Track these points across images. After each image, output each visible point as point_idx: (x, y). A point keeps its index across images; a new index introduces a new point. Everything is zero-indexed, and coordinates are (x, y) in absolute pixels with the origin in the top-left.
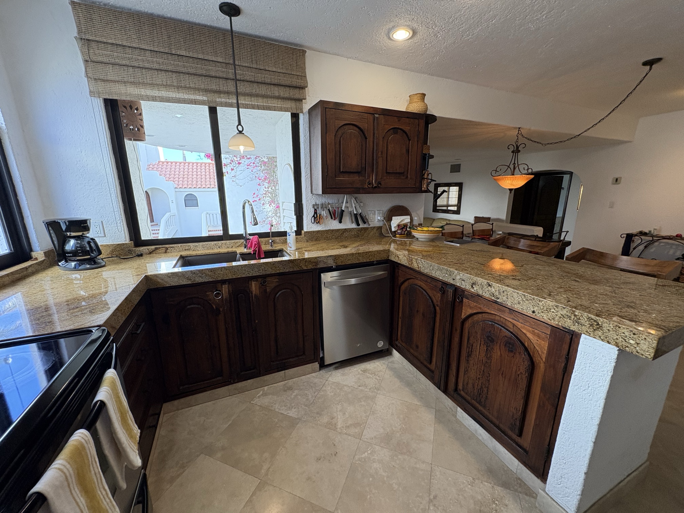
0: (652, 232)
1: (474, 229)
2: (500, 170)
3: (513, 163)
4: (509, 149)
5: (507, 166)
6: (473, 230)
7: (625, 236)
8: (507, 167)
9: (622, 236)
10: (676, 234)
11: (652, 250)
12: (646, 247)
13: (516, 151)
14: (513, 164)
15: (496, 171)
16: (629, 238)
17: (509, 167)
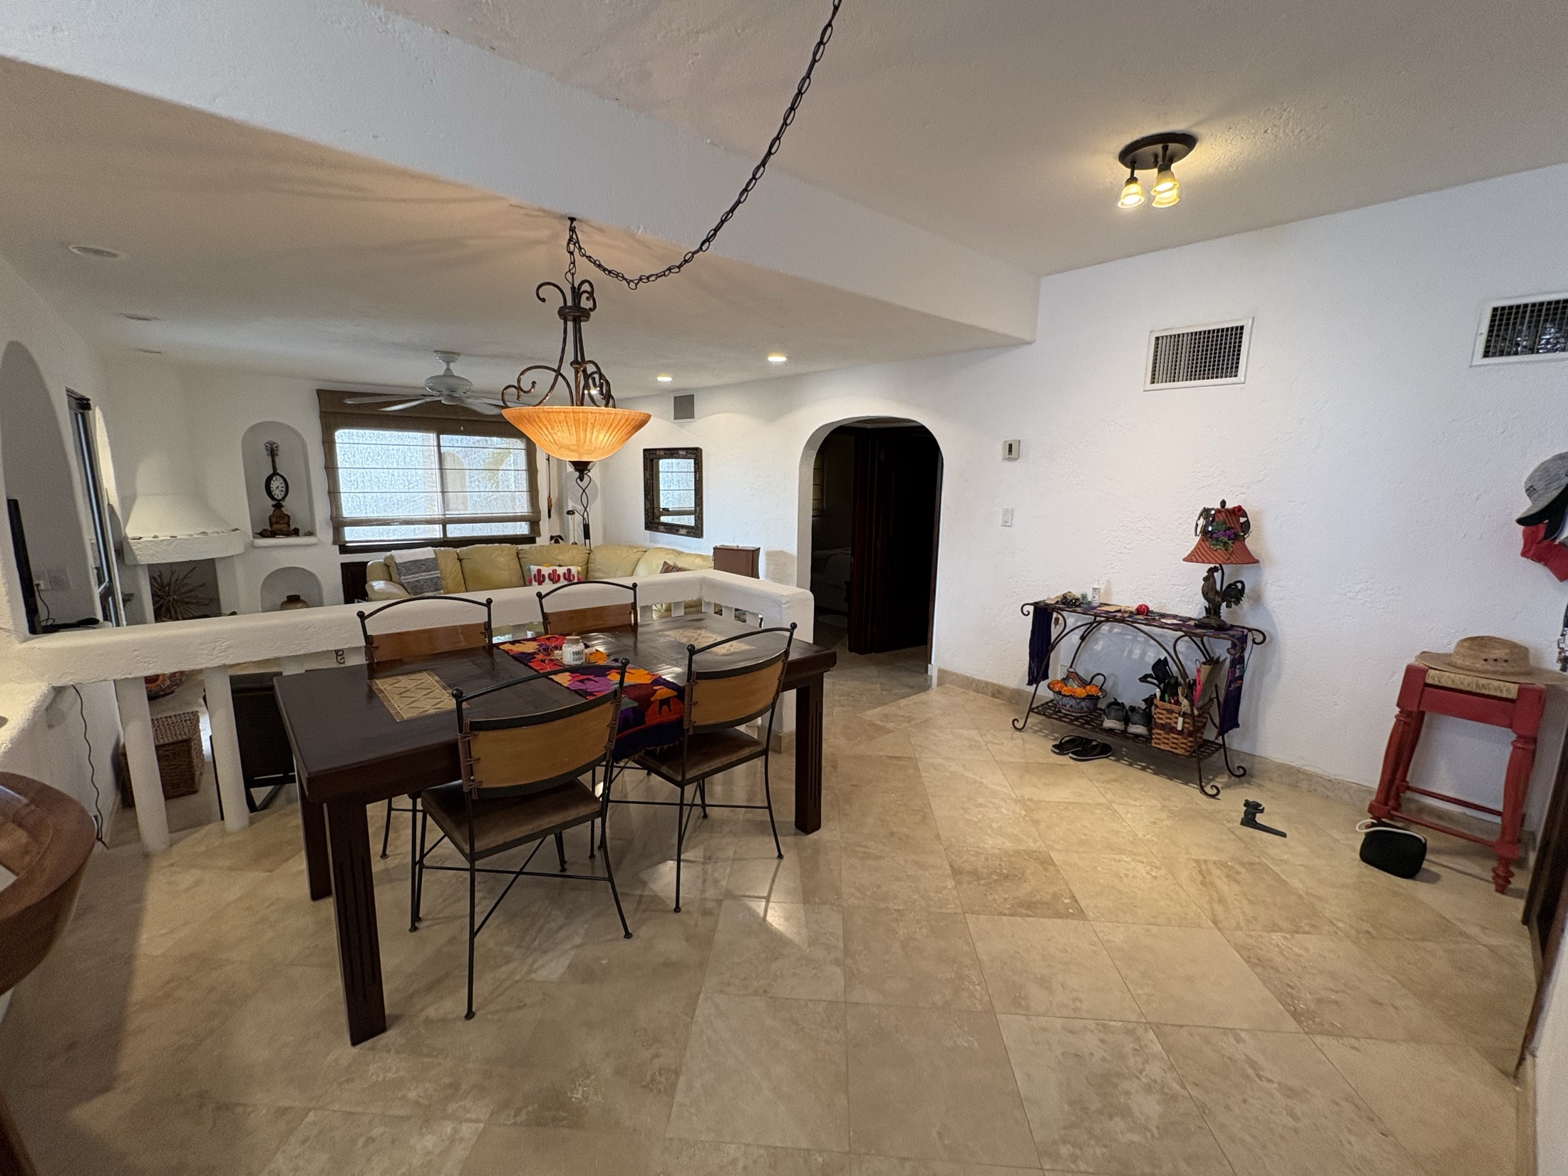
0: (1090, 599)
1: (545, 611)
2: (533, 387)
3: (572, 359)
4: (543, 300)
5: (554, 370)
6: (544, 615)
7: (1031, 609)
8: (554, 374)
9: (1025, 610)
10: (1136, 607)
11: (1098, 647)
12: (1083, 638)
13: (575, 314)
14: (571, 364)
15: (519, 388)
16: (1043, 615)
17: (558, 373)
